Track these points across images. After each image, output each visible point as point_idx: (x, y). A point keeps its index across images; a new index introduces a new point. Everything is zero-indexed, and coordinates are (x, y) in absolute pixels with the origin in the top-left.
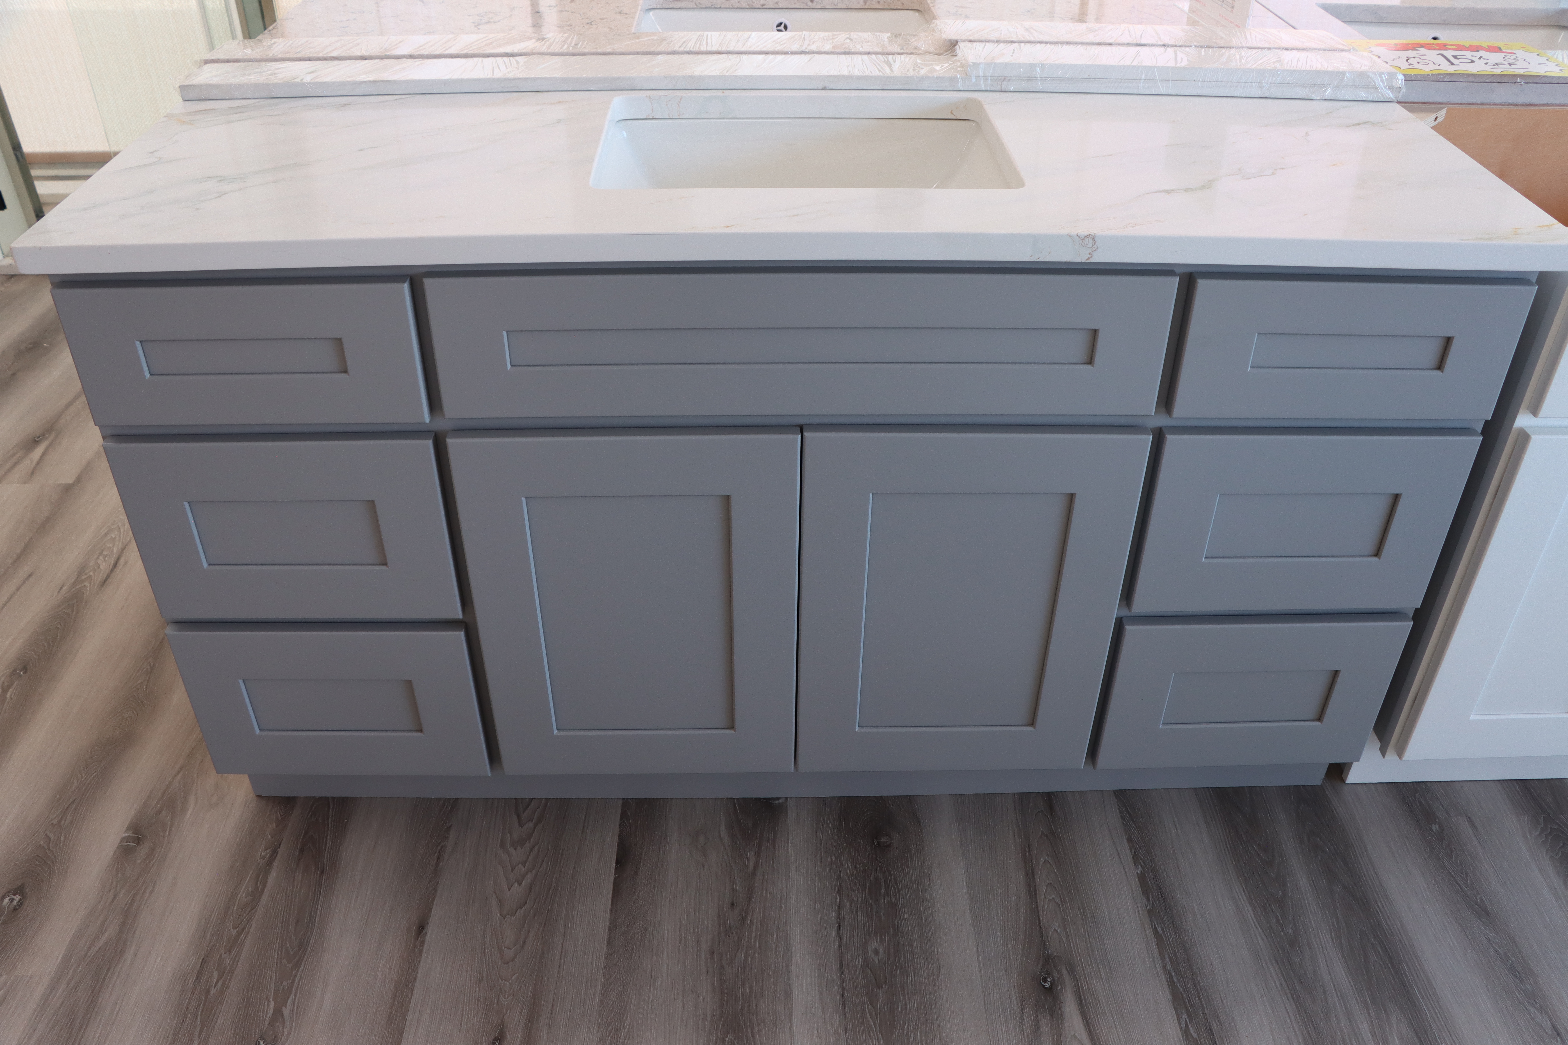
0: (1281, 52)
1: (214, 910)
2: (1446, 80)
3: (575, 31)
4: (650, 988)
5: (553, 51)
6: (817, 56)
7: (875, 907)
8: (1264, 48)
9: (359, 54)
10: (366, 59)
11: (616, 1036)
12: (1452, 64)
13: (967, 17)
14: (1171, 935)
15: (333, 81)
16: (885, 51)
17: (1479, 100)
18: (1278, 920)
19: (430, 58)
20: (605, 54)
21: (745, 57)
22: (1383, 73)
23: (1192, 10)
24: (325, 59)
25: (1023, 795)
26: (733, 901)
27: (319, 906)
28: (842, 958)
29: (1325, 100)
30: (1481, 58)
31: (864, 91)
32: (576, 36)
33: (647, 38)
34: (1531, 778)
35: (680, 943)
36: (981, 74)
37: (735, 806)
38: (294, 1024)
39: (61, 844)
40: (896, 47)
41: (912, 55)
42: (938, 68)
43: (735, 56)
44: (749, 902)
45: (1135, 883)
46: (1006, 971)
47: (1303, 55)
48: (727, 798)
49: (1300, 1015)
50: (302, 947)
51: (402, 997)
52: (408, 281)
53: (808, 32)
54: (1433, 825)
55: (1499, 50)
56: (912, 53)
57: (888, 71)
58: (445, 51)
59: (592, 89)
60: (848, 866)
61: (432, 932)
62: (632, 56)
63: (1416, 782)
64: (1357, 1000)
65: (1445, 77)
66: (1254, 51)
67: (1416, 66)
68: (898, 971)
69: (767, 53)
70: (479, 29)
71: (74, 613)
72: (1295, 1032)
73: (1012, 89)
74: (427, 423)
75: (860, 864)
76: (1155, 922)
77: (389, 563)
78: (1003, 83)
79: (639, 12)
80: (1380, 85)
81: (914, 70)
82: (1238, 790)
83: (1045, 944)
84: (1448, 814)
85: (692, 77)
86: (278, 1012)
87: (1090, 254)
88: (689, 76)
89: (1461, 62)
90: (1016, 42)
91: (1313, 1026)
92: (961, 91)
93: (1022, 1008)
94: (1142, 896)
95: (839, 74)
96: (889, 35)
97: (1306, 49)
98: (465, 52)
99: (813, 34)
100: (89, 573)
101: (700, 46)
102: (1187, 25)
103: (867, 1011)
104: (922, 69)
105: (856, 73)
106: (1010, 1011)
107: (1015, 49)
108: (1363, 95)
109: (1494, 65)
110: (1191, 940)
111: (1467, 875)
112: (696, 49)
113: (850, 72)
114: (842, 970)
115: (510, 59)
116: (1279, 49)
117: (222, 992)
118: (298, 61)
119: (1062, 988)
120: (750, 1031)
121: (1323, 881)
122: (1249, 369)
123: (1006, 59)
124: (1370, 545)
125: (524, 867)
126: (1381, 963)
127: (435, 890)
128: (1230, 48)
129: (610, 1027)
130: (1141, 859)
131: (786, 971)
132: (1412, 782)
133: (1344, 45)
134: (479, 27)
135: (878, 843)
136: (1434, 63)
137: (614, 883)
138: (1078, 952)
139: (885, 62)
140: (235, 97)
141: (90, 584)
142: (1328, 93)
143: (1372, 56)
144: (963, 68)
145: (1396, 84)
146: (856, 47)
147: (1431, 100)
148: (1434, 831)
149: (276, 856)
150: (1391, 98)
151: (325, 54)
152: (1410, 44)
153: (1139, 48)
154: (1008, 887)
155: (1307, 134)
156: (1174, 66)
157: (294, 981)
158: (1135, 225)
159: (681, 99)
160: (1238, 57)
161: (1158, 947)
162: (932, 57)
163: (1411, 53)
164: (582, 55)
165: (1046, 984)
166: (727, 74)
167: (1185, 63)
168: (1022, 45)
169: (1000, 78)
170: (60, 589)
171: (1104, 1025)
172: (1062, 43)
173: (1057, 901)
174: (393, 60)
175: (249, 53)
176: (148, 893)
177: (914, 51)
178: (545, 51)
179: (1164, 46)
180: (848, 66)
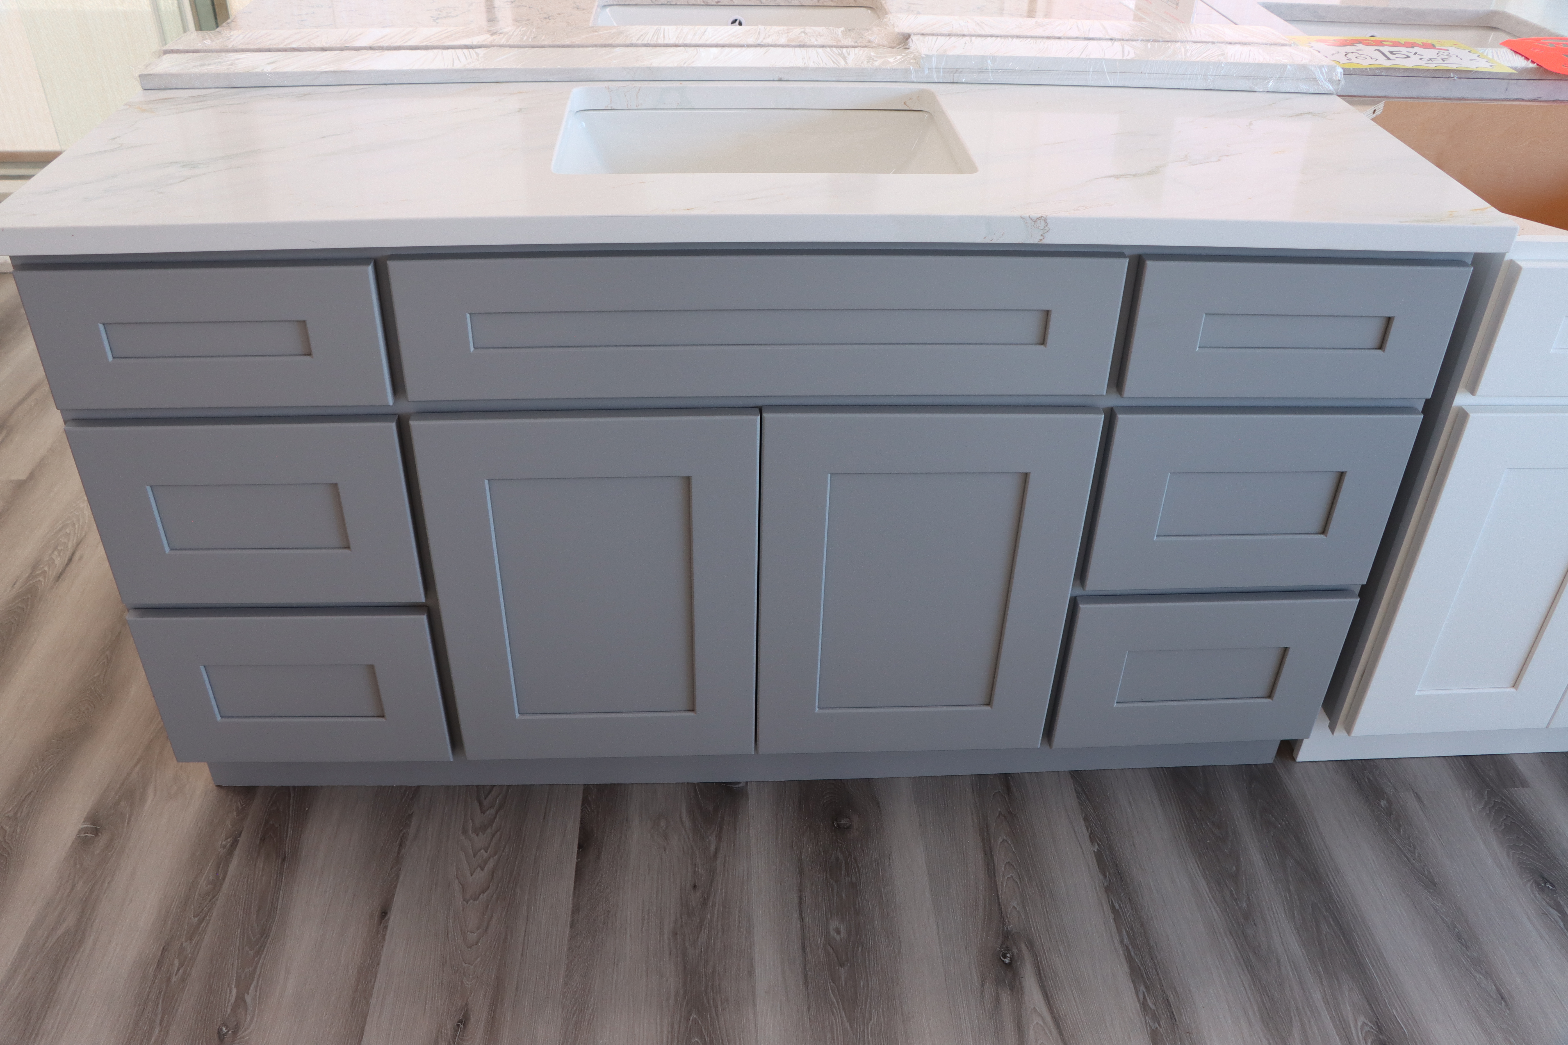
0: (1224, 46)
1: (174, 899)
2: (1383, 74)
3: (533, 25)
4: (614, 969)
5: (513, 43)
6: (772, 49)
7: (835, 887)
8: (1208, 43)
9: (319, 45)
10: (326, 51)
11: (580, 1017)
12: (1389, 59)
13: (918, 13)
14: (1128, 911)
15: (293, 71)
16: (840, 44)
17: (1414, 94)
18: (1232, 894)
19: (390, 50)
20: (564, 46)
21: (701, 49)
22: (1323, 66)
23: (1138, 8)
24: (285, 50)
25: (980, 776)
26: (695, 883)
27: (281, 893)
28: (803, 938)
29: (1268, 92)
30: (1415, 53)
31: (819, 83)
32: (534, 30)
33: (606, 32)
34: (1476, 754)
35: (643, 924)
36: (934, 65)
37: (695, 789)
38: (256, 1010)
39: (17, 837)
40: (850, 40)
41: (865, 49)
42: (891, 60)
43: (692, 48)
44: (711, 884)
45: (1093, 862)
46: (966, 948)
47: (1246, 49)
48: (688, 783)
49: (1255, 985)
50: (265, 933)
51: (365, 982)
52: (372, 264)
53: (764, 27)
54: (1382, 801)
55: (1433, 46)
56: (866, 47)
57: (842, 63)
58: (405, 43)
59: (551, 80)
60: (808, 848)
61: (394, 917)
62: (590, 49)
63: (1364, 760)
64: (1310, 969)
65: (1382, 72)
66: (1199, 45)
67: (1355, 60)
68: (860, 949)
69: (723, 46)
70: (438, 23)
71: (29, 607)
72: (1250, 1001)
73: (964, 80)
74: (389, 406)
75: (821, 845)
76: (1113, 899)
77: (352, 546)
78: (955, 75)
79: (595, 7)
80: (1320, 77)
81: (868, 62)
82: (1191, 770)
83: (1004, 921)
84: (1395, 789)
85: (650, 69)
86: (240, 998)
87: (1042, 235)
88: (648, 67)
89: (1397, 58)
90: (967, 36)
91: (1267, 995)
92: (914, 82)
93: (983, 983)
94: (1099, 873)
95: (795, 65)
96: (843, 29)
97: (1249, 43)
98: (424, 44)
99: (768, 28)
100: (43, 567)
101: (657, 38)
102: (1134, 20)
103: (830, 988)
104: (876, 61)
105: (811, 65)
106: (971, 986)
107: (967, 42)
108: (1304, 87)
109: (1428, 61)
110: (1148, 915)
111: (1415, 848)
112: (654, 42)
113: (805, 63)
114: (804, 948)
115: (469, 52)
116: (1222, 43)
117: (183, 980)
118: (259, 52)
119: (1021, 963)
120: (713, 1009)
121: (1275, 855)
122: (1197, 349)
123: (958, 51)
124: (1316, 523)
125: (487, 852)
126: (1333, 934)
127: (398, 876)
128: (1176, 42)
129: (575, 1008)
130: (1097, 837)
131: (749, 951)
132: (1361, 760)
133: (1285, 40)
134: (437, 21)
135: (838, 825)
136: (1371, 58)
137: (577, 867)
138: (1037, 928)
139: (839, 54)
140: (196, 86)
141: (45, 579)
142: (1271, 85)
143: (1313, 51)
144: (916, 60)
145: (1336, 77)
146: (810, 40)
147: (1369, 94)
148: (1383, 806)
149: (237, 844)
150: (1331, 90)
151: (285, 45)
152: (1348, 40)
153: (1086, 42)
154: (967, 866)
155: (1251, 124)
156: (1121, 58)
157: (256, 968)
158: (1086, 207)
159: (639, 90)
160: (1183, 50)
161: (1116, 923)
162: (885, 50)
163: (1349, 49)
164: (541, 47)
165: (1006, 960)
166: (685, 66)
167: (1132, 56)
168: (974, 38)
169: (952, 70)
170: (14, 584)
171: (1063, 999)
172: (1013, 37)
173: (1016, 879)
174: (353, 52)
175: (209, 44)
176: (107, 883)
177: (868, 44)
178: (504, 43)
179: (1111, 39)
180: (803, 59)
